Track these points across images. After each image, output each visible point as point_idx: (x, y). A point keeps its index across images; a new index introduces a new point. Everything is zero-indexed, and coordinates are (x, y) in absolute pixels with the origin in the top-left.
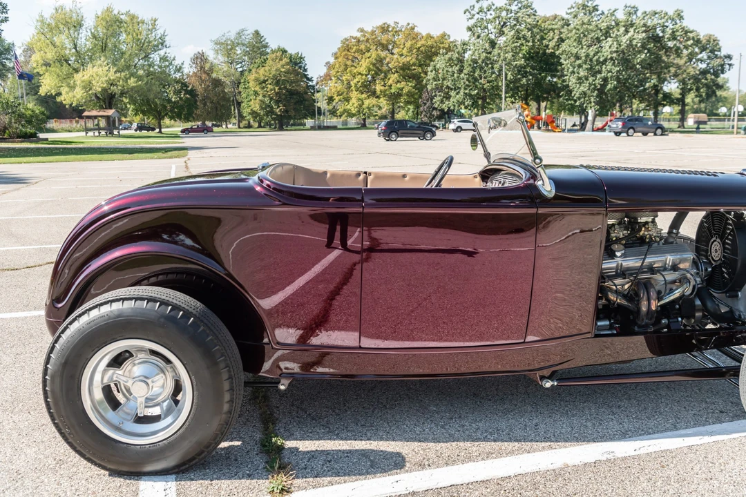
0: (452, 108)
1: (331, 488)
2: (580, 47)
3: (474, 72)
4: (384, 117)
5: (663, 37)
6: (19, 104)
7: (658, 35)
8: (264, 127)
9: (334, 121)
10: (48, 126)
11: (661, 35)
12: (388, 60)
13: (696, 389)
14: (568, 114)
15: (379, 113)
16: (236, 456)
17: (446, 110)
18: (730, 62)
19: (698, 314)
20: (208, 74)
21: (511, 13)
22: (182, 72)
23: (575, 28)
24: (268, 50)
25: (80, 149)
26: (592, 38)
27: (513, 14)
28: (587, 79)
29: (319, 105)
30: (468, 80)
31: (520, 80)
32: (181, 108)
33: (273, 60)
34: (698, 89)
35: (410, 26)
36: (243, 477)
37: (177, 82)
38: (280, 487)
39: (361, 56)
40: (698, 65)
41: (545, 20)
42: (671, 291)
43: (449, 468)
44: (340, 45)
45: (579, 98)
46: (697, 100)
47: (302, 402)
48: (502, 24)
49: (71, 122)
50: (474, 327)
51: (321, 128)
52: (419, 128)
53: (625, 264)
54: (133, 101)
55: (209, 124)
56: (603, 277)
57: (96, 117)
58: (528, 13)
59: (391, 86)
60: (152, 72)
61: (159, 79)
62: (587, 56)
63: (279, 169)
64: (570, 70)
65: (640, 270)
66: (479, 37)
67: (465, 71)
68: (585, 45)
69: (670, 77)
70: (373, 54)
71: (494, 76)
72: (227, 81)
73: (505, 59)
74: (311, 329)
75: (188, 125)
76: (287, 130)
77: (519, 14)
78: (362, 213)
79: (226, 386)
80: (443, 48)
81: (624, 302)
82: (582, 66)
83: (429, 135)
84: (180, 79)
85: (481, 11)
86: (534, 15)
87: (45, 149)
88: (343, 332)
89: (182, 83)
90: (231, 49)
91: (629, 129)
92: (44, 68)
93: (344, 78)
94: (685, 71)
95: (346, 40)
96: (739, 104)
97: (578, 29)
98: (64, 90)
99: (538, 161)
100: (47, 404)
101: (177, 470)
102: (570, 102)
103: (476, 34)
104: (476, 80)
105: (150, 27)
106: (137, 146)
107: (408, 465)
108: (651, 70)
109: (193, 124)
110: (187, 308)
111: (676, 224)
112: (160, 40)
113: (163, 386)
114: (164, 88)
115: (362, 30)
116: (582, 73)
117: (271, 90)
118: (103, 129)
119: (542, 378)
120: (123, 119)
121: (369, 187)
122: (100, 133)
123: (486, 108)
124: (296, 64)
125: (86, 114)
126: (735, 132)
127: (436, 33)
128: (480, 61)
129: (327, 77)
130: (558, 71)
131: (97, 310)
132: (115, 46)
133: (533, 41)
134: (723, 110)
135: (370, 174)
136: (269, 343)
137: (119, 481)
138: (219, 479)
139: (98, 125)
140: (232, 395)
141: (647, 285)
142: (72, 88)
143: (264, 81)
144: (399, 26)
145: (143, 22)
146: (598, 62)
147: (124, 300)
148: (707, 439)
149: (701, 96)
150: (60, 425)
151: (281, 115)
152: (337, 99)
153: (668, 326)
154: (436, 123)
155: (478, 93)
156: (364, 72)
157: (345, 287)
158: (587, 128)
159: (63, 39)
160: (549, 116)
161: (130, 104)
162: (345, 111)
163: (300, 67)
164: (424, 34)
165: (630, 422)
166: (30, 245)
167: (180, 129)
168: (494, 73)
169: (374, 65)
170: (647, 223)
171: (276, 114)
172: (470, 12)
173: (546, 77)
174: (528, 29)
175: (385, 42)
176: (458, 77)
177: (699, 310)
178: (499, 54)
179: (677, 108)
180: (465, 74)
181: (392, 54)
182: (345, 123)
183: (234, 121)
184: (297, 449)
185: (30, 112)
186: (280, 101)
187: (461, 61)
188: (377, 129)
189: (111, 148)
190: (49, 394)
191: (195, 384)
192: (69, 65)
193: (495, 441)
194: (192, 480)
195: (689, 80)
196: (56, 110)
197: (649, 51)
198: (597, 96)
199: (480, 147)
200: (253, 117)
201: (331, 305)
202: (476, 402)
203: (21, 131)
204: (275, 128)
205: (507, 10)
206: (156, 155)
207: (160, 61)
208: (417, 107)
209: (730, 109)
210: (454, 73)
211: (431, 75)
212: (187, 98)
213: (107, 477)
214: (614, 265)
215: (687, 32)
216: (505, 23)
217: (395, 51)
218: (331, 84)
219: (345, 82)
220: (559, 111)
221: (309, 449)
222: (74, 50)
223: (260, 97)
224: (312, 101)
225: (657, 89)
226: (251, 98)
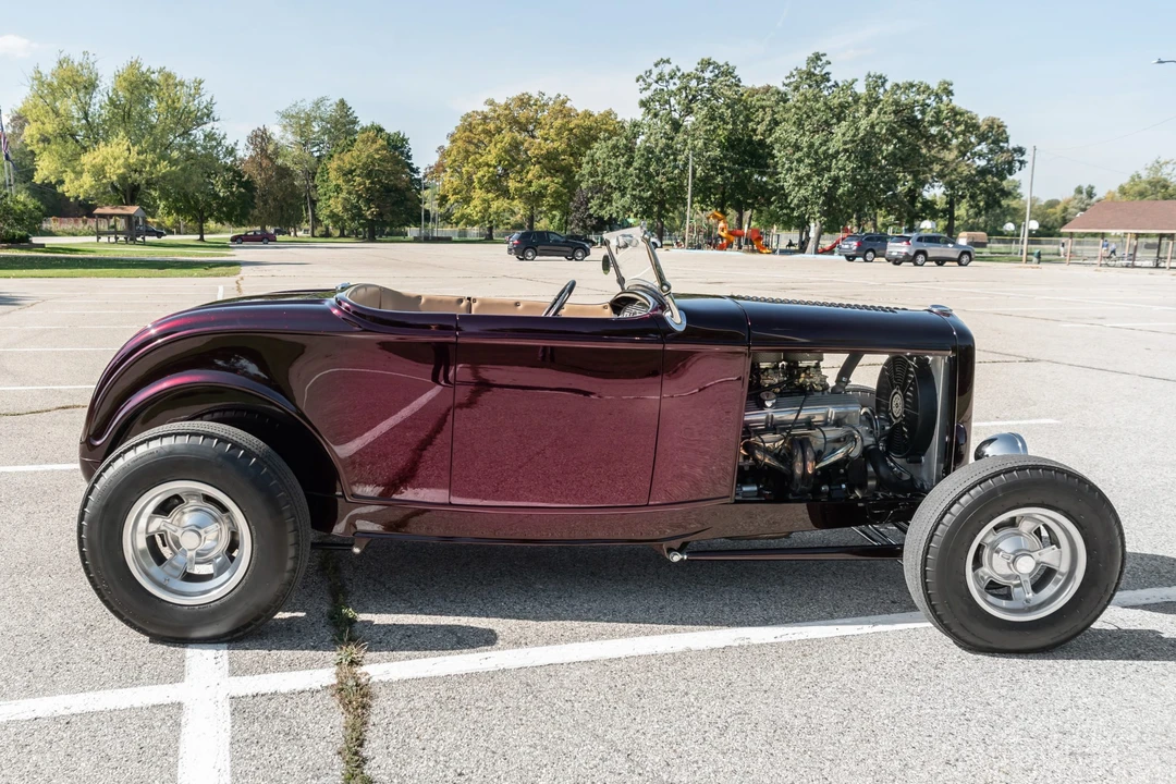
0: (614, 216)
1: (408, 662)
2: (801, 132)
3: (648, 166)
4: (518, 226)
5: (923, 120)
6: (6, 195)
7: (916, 116)
8: (348, 237)
9: (447, 230)
10: (45, 226)
11: (919, 117)
12: (526, 145)
13: (869, 577)
14: (783, 229)
15: (512, 220)
16: (299, 627)
17: (606, 219)
18: (1021, 159)
19: (872, 483)
20: (271, 160)
21: (704, 82)
22: (235, 156)
23: (795, 106)
24: (358, 128)
25: (90, 260)
26: (818, 121)
27: (706, 84)
28: (810, 180)
29: (427, 206)
30: (638, 177)
31: (713, 177)
32: (232, 207)
33: (363, 141)
34: (973, 197)
35: (561, 98)
36: (306, 649)
37: (228, 169)
38: (349, 659)
39: (488, 139)
40: (974, 161)
41: (753, 92)
42: (834, 451)
43: (549, 647)
44: (459, 123)
45: (798, 206)
46: (972, 212)
47: (380, 575)
48: (690, 97)
49: (76, 222)
50: (593, 488)
51: (428, 239)
52: (566, 243)
53: (776, 416)
54: (165, 195)
55: (270, 230)
56: (748, 430)
57: (111, 216)
58: (728, 83)
59: (531, 182)
60: (193, 154)
61: (203, 166)
62: (811, 146)
63: (362, 291)
64: (786, 166)
65: (795, 424)
66: (656, 115)
67: (635, 164)
68: (809, 130)
69: (932, 177)
70: (507, 136)
71: (676, 171)
72: (298, 169)
73: (694, 147)
74: (393, 485)
75: (241, 231)
76: (380, 242)
77: (715, 84)
78: (456, 344)
79: (291, 539)
80: (606, 130)
81: (775, 463)
82: (803, 161)
83: (580, 254)
84: (231, 166)
85: (660, 78)
86: (737, 86)
87: (41, 258)
88: (433, 490)
89: (235, 172)
90: (305, 125)
91: (868, 251)
92: (41, 145)
93: (464, 170)
94: (955, 170)
95: (469, 116)
96: (1030, 219)
97: (799, 108)
98: (68, 177)
99: (665, 288)
100: (82, 554)
101: (229, 638)
102: (785, 211)
103: (653, 111)
104: (650, 176)
105: (193, 92)
106: (170, 258)
107: (501, 643)
108: (904, 168)
109: (248, 229)
110: (249, 446)
111: (846, 371)
112: (205, 110)
113: (217, 539)
114: (209, 177)
115: (491, 103)
116: (804, 170)
117: (360, 184)
118: (121, 233)
119: (670, 550)
120: (150, 220)
121: (473, 313)
122: (117, 238)
123: (663, 216)
124: (396, 148)
125: (98, 211)
126: (1024, 259)
127: (598, 110)
128: (657, 150)
129: (439, 168)
130: (768, 167)
131: (145, 445)
132: (141, 117)
133: (734, 123)
134: (1010, 227)
135: (475, 301)
136: (343, 496)
137: (161, 648)
138: (279, 649)
139: (114, 227)
140: (297, 550)
141: (803, 443)
142: (79, 174)
143: (351, 172)
144: (545, 98)
145: (182, 84)
146: (827, 156)
147: (176, 434)
148: (867, 629)
149: (977, 206)
150: (96, 579)
151: (372, 220)
152: (452, 199)
153: (828, 494)
154: (593, 237)
155: (652, 196)
156: (493, 163)
157: (439, 436)
158: (808, 249)
159: (69, 106)
160: (755, 231)
161: (160, 199)
162: (463, 216)
163: (402, 153)
164: (579, 111)
165: (776, 608)
166: (33, 384)
167: (230, 236)
168: (676, 167)
169: (507, 152)
170: (808, 368)
171: (366, 219)
172: (644, 80)
173: (752, 175)
174: (727, 105)
175: (523, 120)
176: (624, 172)
177: (872, 478)
178: (685, 140)
179: (942, 223)
180: (636, 169)
181: (533, 137)
182: (463, 233)
183: (306, 227)
184: (371, 622)
185: (20, 206)
186: (372, 200)
187: (630, 149)
188: (508, 243)
189: (133, 261)
190: (85, 542)
191: (254, 535)
192: (77, 141)
193: (608, 621)
194: (247, 649)
195: (960, 182)
196: (55, 204)
197: (900, 140)
198: (824, 204)
199: (612, 269)
200: (333, 222)
201: (420, 456)
202: (593, 582)
203: (7, 232)
204: (364, 237)
205: (698, 78)
206: (195, 271)
207: (205, 139)
208: (566, 213)
209: (1018, 227)
210: (618, 166)
211: (586, 169)
212: (240, 192)
213: (147, 644)
214: (763, 417)
215: (956, 114)
216: (694, 97)
217: (538, 133)
218: (445, 177)
219: (465, 177)
220: (769, 224)
221: (386, 622)
222: (84, 122)
223: (344, 195)
224: (417, 202)
225: (912, 195)
226: (332, 194)
